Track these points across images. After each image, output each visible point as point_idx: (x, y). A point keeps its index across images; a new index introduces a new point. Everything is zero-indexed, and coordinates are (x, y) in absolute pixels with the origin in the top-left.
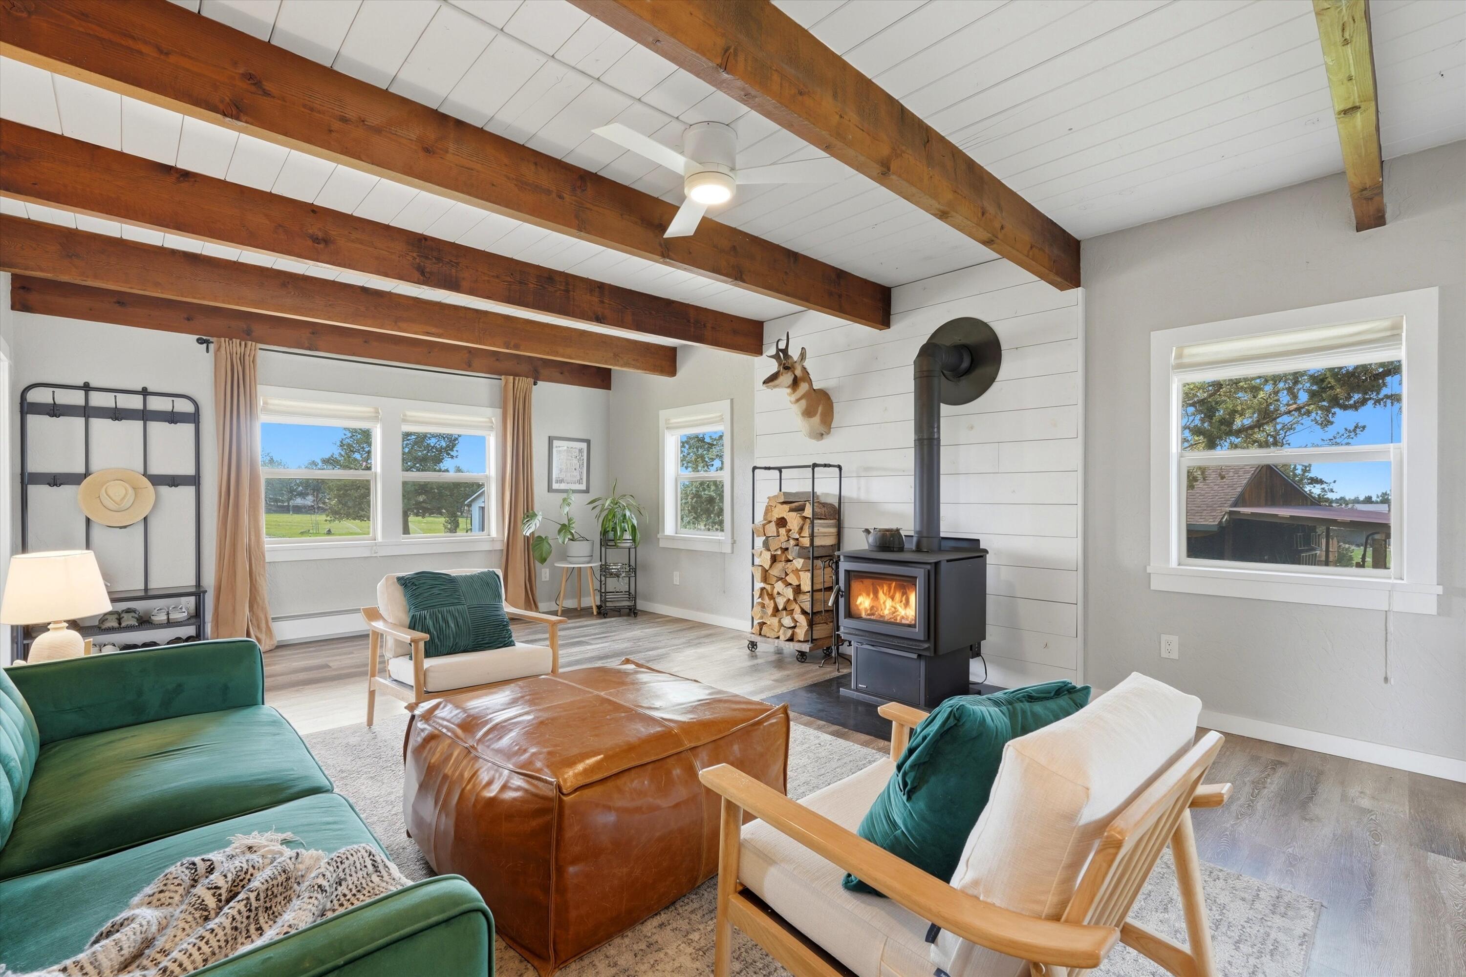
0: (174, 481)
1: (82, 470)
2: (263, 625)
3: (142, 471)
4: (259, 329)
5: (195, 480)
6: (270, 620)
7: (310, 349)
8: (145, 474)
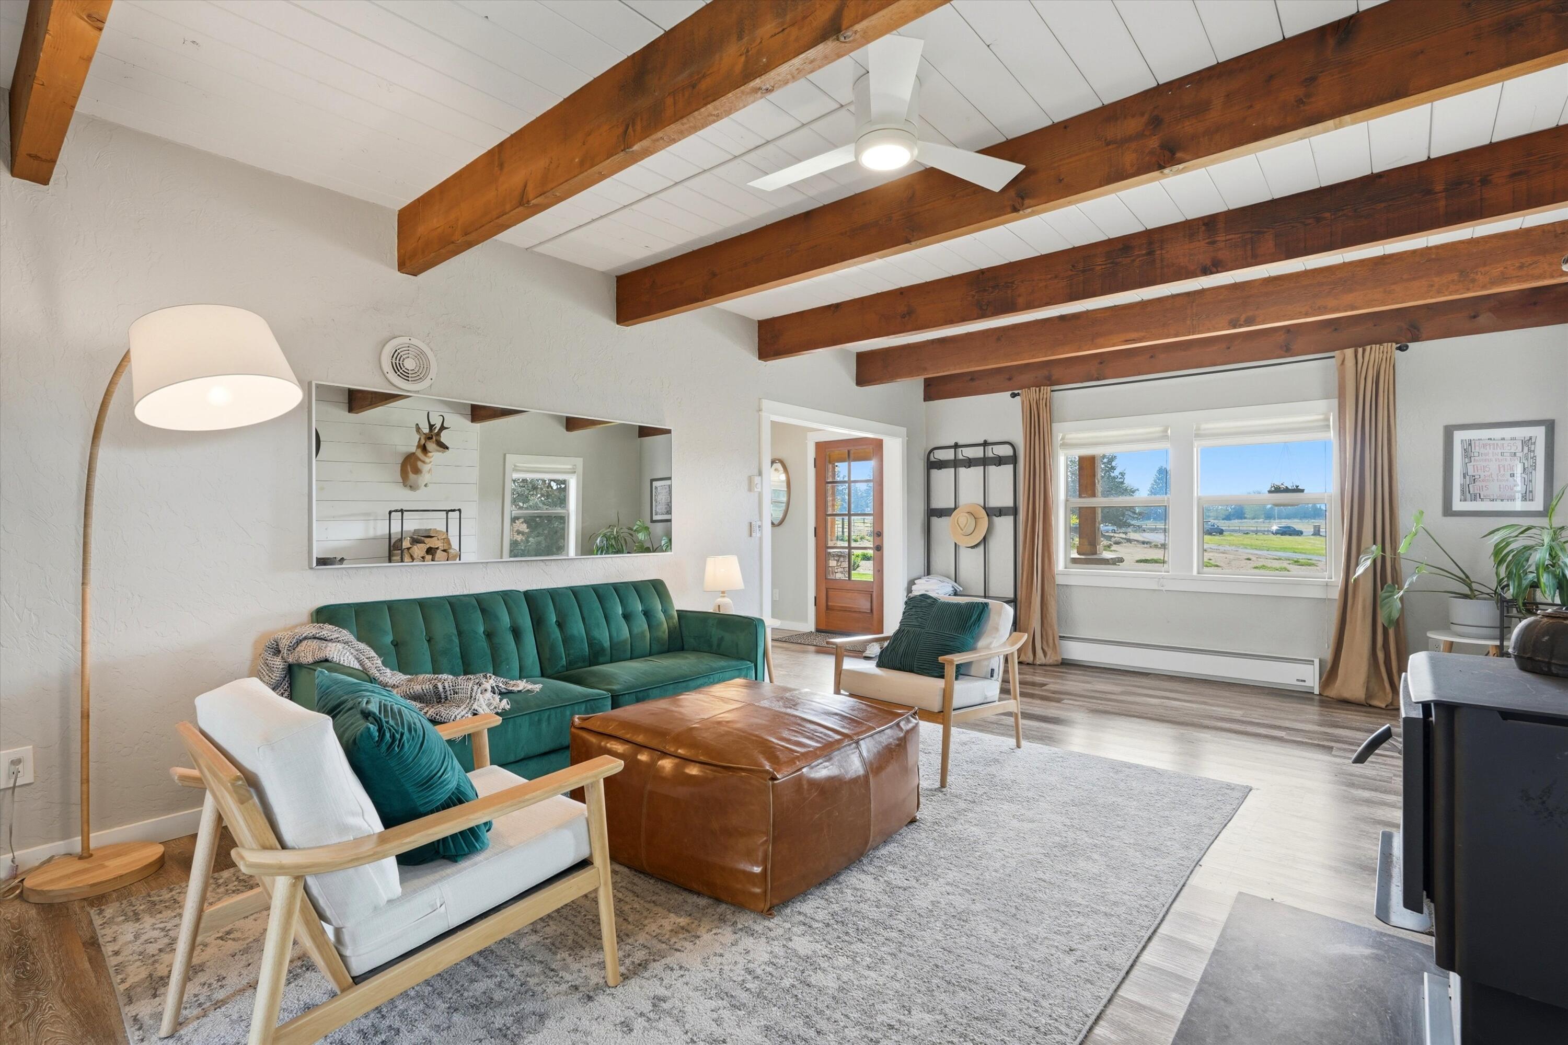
0: (1001, 512)
1: (953, 506)
2: (1051, 641)
3: (983, 505)
4: (1056, 373)
5: (1014, 511)
6: (1057, 638)
7: (1098, 379)
8: (984, 508)
